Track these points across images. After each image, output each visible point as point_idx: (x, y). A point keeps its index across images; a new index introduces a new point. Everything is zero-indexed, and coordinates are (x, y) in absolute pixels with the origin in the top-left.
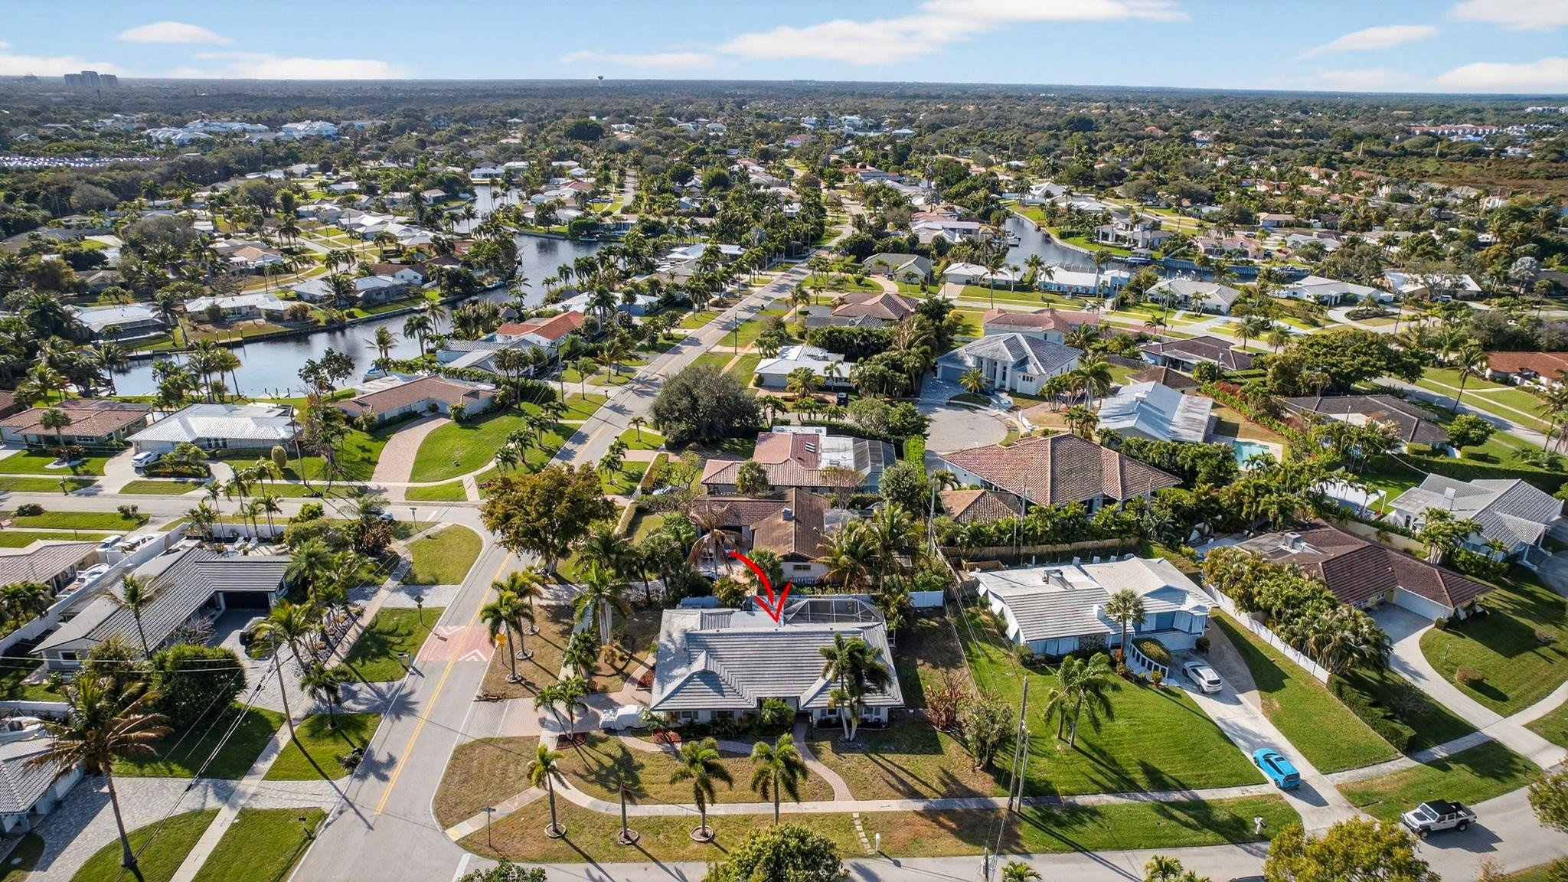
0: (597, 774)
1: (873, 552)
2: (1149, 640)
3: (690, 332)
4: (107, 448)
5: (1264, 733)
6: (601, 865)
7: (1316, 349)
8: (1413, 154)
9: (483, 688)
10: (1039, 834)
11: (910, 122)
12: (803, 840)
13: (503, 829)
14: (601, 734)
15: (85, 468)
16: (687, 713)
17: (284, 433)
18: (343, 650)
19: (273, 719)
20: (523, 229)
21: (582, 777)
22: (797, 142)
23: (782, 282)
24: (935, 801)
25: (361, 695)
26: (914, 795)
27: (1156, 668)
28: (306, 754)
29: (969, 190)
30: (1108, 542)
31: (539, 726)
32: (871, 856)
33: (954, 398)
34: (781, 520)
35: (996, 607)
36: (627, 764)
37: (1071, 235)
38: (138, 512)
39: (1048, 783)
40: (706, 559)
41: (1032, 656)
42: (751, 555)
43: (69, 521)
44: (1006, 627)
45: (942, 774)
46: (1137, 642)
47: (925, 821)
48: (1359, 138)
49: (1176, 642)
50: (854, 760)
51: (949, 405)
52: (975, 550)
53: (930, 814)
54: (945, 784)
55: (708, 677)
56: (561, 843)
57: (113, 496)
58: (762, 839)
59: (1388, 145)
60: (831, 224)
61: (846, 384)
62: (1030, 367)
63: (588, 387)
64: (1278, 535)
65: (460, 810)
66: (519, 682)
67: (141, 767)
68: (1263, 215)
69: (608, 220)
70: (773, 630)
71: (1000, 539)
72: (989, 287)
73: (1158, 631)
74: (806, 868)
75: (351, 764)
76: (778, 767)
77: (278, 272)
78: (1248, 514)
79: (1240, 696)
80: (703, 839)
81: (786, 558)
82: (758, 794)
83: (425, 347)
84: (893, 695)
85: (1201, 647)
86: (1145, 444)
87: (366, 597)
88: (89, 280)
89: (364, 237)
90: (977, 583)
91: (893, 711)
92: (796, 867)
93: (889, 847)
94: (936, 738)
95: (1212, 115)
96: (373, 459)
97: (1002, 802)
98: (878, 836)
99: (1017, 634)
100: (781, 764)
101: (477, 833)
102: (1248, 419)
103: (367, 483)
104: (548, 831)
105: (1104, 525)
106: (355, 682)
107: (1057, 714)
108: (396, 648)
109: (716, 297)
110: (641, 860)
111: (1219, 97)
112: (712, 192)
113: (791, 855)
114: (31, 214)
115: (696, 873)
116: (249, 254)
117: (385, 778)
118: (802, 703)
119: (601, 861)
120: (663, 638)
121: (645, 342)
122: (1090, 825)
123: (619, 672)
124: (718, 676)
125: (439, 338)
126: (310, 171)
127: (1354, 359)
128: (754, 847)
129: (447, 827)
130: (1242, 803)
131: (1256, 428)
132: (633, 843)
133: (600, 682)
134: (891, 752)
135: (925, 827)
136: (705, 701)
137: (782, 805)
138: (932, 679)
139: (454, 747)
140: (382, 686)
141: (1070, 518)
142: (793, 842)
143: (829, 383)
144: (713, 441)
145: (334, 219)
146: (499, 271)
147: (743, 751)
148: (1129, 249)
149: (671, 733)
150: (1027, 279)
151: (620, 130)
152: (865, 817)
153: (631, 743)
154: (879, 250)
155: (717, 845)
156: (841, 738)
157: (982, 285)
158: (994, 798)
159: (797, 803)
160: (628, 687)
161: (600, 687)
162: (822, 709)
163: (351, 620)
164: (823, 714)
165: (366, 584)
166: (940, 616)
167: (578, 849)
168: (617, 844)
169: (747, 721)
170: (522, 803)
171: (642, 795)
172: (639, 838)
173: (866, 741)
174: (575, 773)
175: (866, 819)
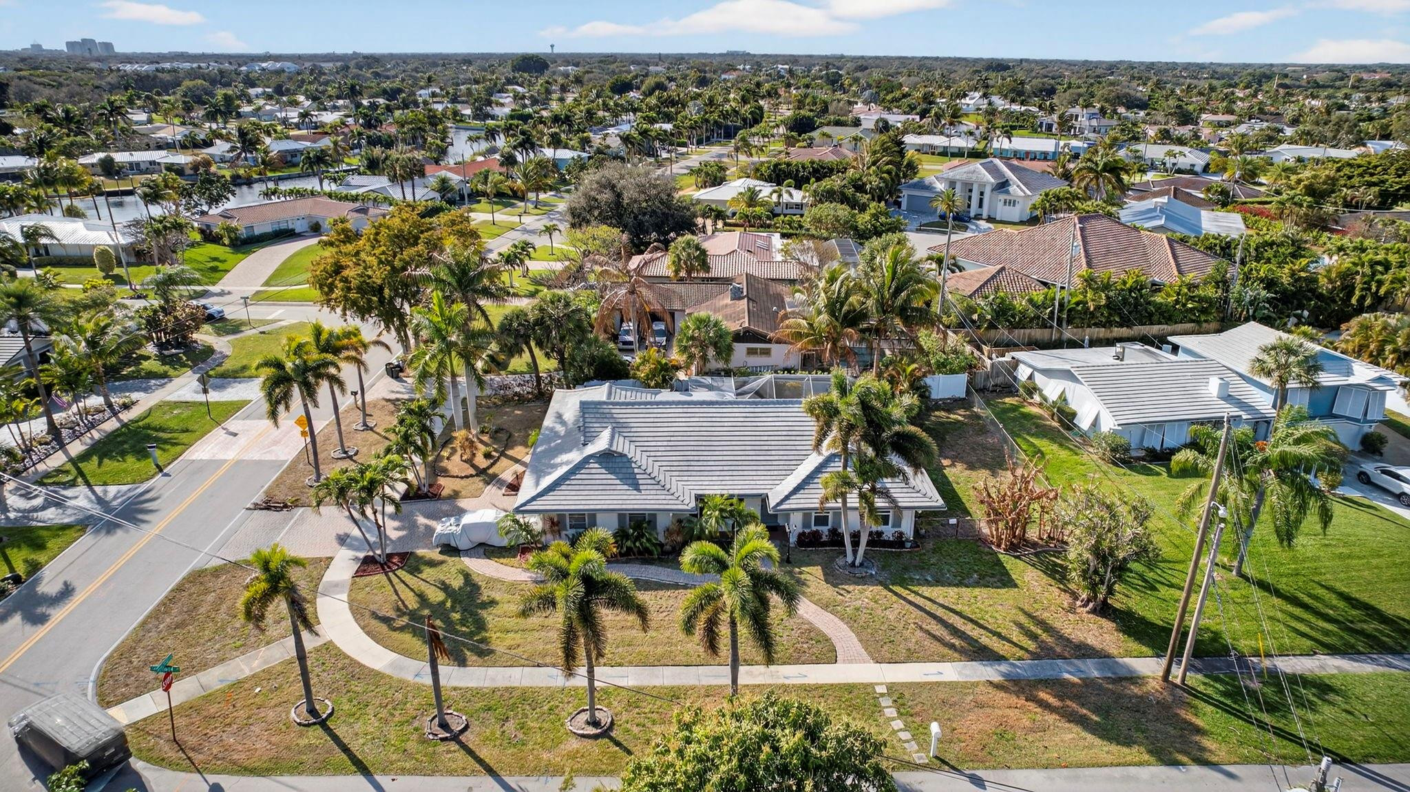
0: (413, 615)
6: (381, 779)
7: (1347, 171)
9: (267, 493)
10: (1237, 726)
12: (813, 734)
13: (215, 708)
14: (435, 554)
18: (76, 448)
20: (461, 124)
21: (385, 620)
22: (732, 76)
23: (719, 152)
24: (1021, 664)
25: (72, 503)
26: (980, 653)
29: (905, 96)
30: (1180, 327)
31: (335, 544)
32: (924, 767)
33: (926, 223)
34: (728, 301)
35: (1051, 389)
36: (468, 598)
37: (1013, 128)
41: (1125, 451)
44: (1074, 415)
45: (1023, 619)
47: (1013, 700)
50: (864, 596)
51: (918, 230)
52: (1002, 332)
53: (1017, 685)
54: (1033, 637)
55: (612, 461)
56: (316, 735)
61: (799, 212)
62: (1013, 189)
63: (501, 216)
68: (1203, 116)
71: (1036, 316)
76: (736, 587)
78: (1362, 298)
80: (592, 731)
81: (739, 336)
82: (695, 644)
85: (1372, 448)
87: (145, 390)
90: (1016, 363)
91: (922, 516)
93: (957, 748)
94: (999, 563)
96: (225, 269)
97: (1148, 667)
99: (1095, 423)
100: (744, 579)
103: (209, 287)
104: (295, 713)
106: (72, 485)
110: (463, 772)
116: (170, 132)
117: (40, 619)
118: (772, 502)
119: (384, 772)
120: (548, 421)
122: (1327, 709)
123: (481, 472)
124: (630, 461)
125: (341, 176)
128: (690, 750)
132: (455, 738)
133: (448, 485)
134: (928, 584)
135: (1016, 710)
136: (607, 499)
137: (744, 669)
139: (184, 573)
141: (1130, 290)
142: (789, 740)
143: (778, 210)
147: (667, 579)
152: (898, 692)
153: (481, 567)
154: (822, 125)
155: (618, 744)
156: (840, 561)
157: (933, 154)
158: (1127, 660)
159: (772, 668)
160: (491, 491)
161: (445, 493)
162: (806, 512)
163: (108, 413)
164: (806, 524)
165: (151, 375)
166: (966, 409)
167: (346, 750)
168: (423, 741)
169: (678, 533)
170: (266, 662)
171: (484, 652)
172: (466, 728)
173: (883, 568)
174: (375, 615)
175: (902, 696)
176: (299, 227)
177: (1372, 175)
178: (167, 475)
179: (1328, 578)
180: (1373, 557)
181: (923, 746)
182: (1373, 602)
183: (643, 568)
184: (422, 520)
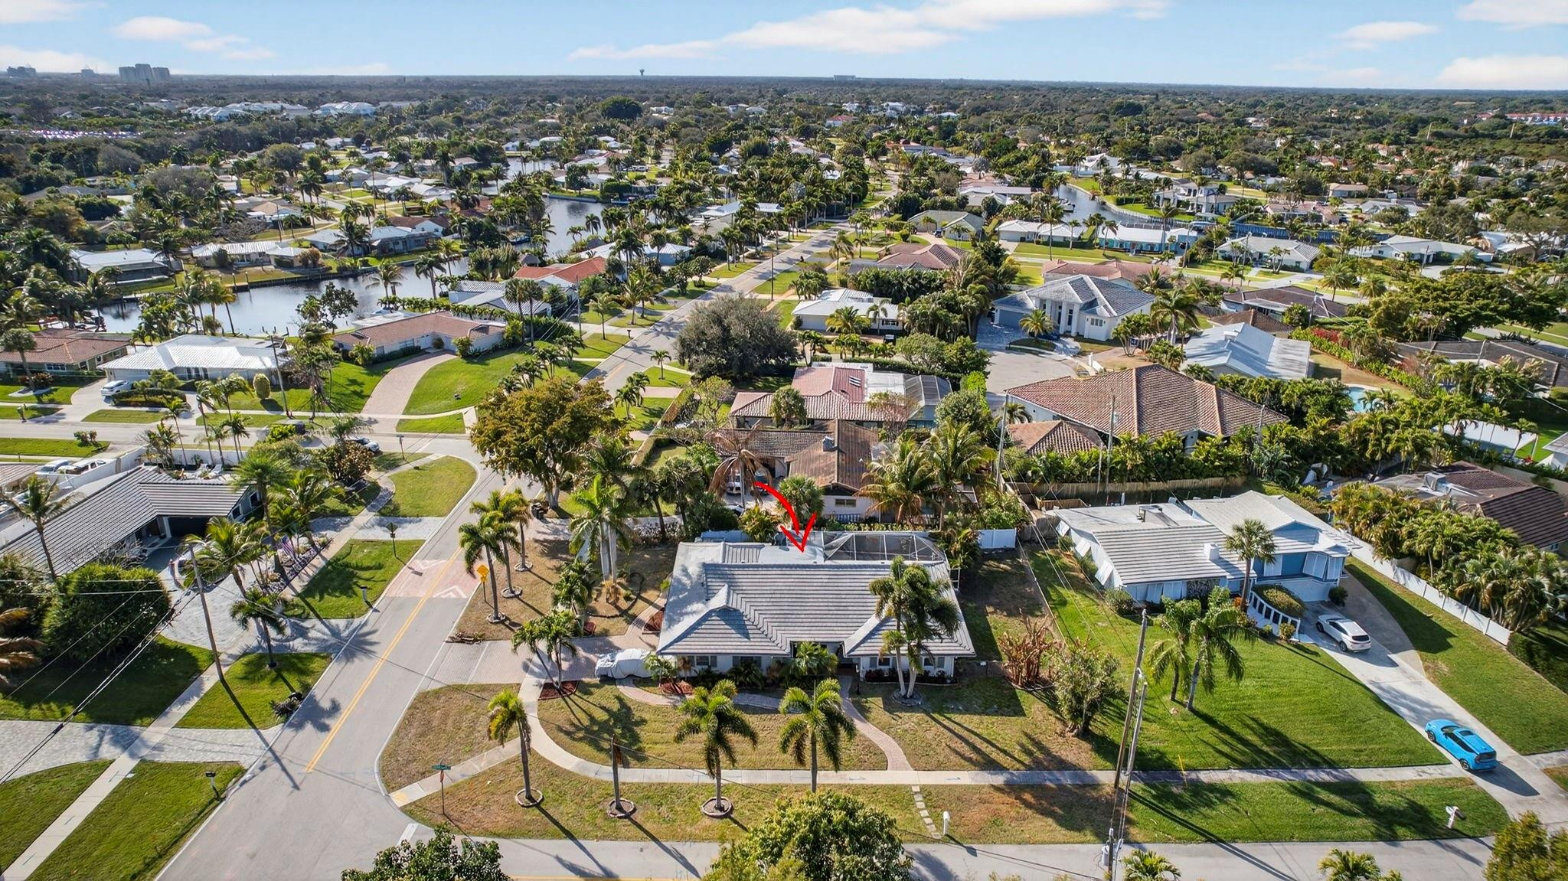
0: (587, 729)
1: (931, 481)
2: (1272, 587)
3: (722, 281)
4: (79, 377)
5: (1434, 702)
6: (583, 842)
8: (1484, 136)
9: (458, 627)
10: (1156, 818)
11: (953, 108)
12: (851, 813)
13: (463, 794)
14: (596, 682)
15: (51, 396)
16: (703, 659)
17: (270, 364)
18: (299, 584)
19: (202, 658)
20: (554, 193)
21: (568, 733)
22: (838, 123)
23: (823, 238)
24: (1018, 773)
25: (312, 634)
26: (990, 766)
27: (1285, 620)
28: (234, 698)
29: (1019, 160)
30: (1210, 482)
31: (520, 673)
32: (938, 841)
33: (1015, 343)
34: (821, 452)
35: (1082, 547)
36: (625, 718)
37: (1129, 201)
38: (98, 439)
39: (1163, 755)
40: (733, 495)
41: (1130, 603)
42: (785, 486)
43: (19, 447)
44: (1096, 570)
45: (1025, 741)
46: (1259, 590)
47: (1006, 799)
48: (1425, 122)
49: (1307, 591)
50: (911, 720)
51: (1009, 350)
52: (1051, 487)
53: (1011, 790)
54: (1029, 753)
55: (729, 615)
56: (535, 814)
57: (73, 424)
58: (796, 809)
59: (1456, 128)
60: (875, 190)
61: (894, 328)
62: (1100, 309)
63: (611, 328)
64: (1414, 476)
65: (413, 768)
66: (502, 622)
67: (28, 706)
68: (1333, 186)
69: (642, 184)
70: (811, 562)
71: (1083, 473)
72: (1046, 244)
73: (1282, 577)
74: (855, 851)
75: (285, 712)
76: (816, 721)
77: (296, 226)
78: (1373, 454)
79: (1394, 657)
80: (720, 813)
81: (828, 491)
82: (789, 757)
83: (438, 291)
84: (960, 642)
85: (1336, 599)
86: (1241, 382)
87: (335, 528)
88: (98, 229)
89: (389, 197)
90: (1057, 521)
91: (960, 660)
92: (841, 850)
93: (961, 830)
94: (1015, 697)
95: (1264, 105)
96: (365, 393)
97: (1106, 777)
98: (946, 815)
99: (1110, 579)
100: (821, 716)
101: (430, 798)
102: (1351, 365)
103: (357, 415)
104: (519, 799)
105: (1206, 460)
106: (307, 618)
107: (1170, 670)
108: (362, 583)
109: (752, 250)
110: (636, 839)
111: (1269, 92)
112: (751, 160)
113: (834, 833)
114: (55, 173)
115: (705, 855)
116: (267, 209)
117: (324, 728)
118: (847, 649)
119: (584, 838)
120: (677, 572)
121: (675, 289)
122: (1222, 808)
123: (623, 613)
124: (741, 615)
125: (453, 280)
126: (343, 144)
127: (1471, 302)
128: (784, 822)
129: (393, 789)
130: (1419, 786)
131: (1363, 374)
132: (628, 816)
133: (599, 624)
134: (960, 712)
135: (1006, 805)
136: (726, 644)
137: (820, 773)
138: (1006, 628)
139: (414, 696)
140: (341, 623)
141: (1165, 451)
142: (838, 816)
143: (875, 326)
144: (744, 379)
145: (360, 181)
146: (525, 226)
147: (770, 706)
148: (1192, 214)
149: (683, 684)
150: (1086, 237)
151: (659, 112)
152: (927, 792)
153: (630, 693)
154: (927, 208)
155: (736, 822)
156: (896, 694)
157: (1038, 243)
158: (1094, 772)
159: (840, 773)
160: (633, 630)
161: (597, 630)
162: (873, 657)
163: (313, 552)
164: (873, 664)
165: (336, 514)
166: (1013, 559)
167: (556, 823)
168: (606, 818)
169: (778, 670)
170: (490, 762)
171: (641, 759)
172: (635, 810)
173: (928, 699)
174: (560, 729)
175: (930, 794)
176: (424, 344)
177: (1445, 299)
178: (376, 610)
179: (1257, 713)
180: (1295, 695)
181: (939, 827)
182: (1282, 730)
183: (752, 696)
184: (581, 652)
